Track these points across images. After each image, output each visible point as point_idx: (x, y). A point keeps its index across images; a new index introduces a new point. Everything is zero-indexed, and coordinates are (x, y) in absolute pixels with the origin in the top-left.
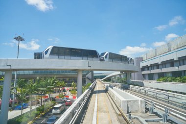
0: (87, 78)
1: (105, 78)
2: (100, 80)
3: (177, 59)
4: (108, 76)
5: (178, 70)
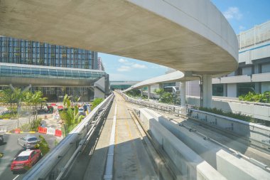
0: (97, 87)
1: (130, 89)
2: (121, 91)
3: (251, 63)
4: (135, 86)
5: (250, 81)
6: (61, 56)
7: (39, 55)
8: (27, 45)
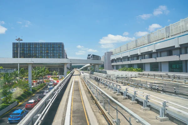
1: (82, 68)
2: (78, 69)
3: (130, 56)
4: (85, 66)
6: (46, 52)
7: (34, 52)
8: (27, 47)
